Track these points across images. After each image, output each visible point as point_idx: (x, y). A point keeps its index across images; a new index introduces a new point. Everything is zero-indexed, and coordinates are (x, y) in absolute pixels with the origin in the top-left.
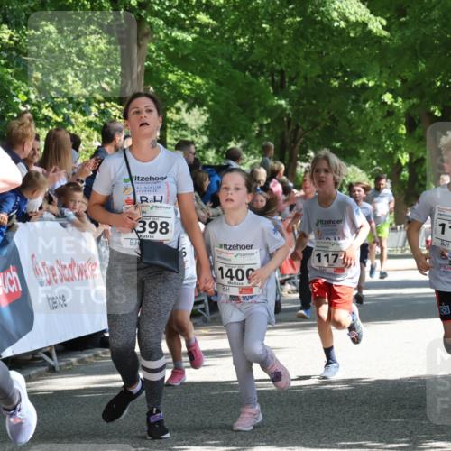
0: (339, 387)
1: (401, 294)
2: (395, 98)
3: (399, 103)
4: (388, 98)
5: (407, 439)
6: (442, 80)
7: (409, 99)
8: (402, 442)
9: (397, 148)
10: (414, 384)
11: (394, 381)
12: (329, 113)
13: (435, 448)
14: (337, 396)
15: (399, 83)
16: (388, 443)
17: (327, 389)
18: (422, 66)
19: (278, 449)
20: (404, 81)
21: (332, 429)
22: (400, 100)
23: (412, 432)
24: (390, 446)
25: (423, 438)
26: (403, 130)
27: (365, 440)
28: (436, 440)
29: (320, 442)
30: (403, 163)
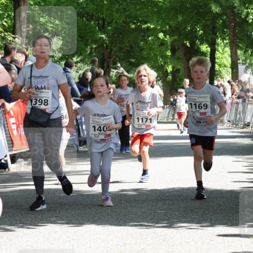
0: (131, 193)
2: (165, 36)
3: (168, 38)
4: (161, 35)
5: (167, 222)
6: (191, 26)
7: (173, 36)
8: (164, 223)
9: (165, 63)
10: (171, 192)
11: (160, 190)
12: (129, 42)
13: (181, 227)
14: (129, 198)
15: (168, 27)
16: (156, 223)
17: (123, 194)
18: (180, 18)
19: (96, 226)
20: (170, 27)
21: (126, 216)
22: (168, 36)
23: (169, 218)
24: (157, 225)
25: (175, 222)
26: (169, 53)
27: (144, 222)
28: (182, 222)
29: (119, 222)
30: (169, 71)
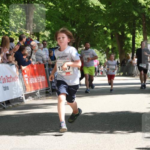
0: (90, 115)
1: (109, 87)
2: (108, 29)
3: (109, 31)
4: (105, 29)
5: (110, 130)
6: (122, 24)
7: (112, 29)
8: (108, 131)
9: (108, 44)
10: (112, 114)
11: (106, 113)
12: (88, 33)
13: (118, 133)
14: (89, 117)
16: (104, 131)
17: (86, 115)
18: (116, 19)
19: (72, 133)
20: (110, 24)
21: (88, 127)
22: (109, 29)
23: (111, 128)
24: (105, 132)
25: (115, 130)
26: (110, 38)
27: (98, 130)
28: (118, 130)
29: (84, 131)
30: (110, 48)
